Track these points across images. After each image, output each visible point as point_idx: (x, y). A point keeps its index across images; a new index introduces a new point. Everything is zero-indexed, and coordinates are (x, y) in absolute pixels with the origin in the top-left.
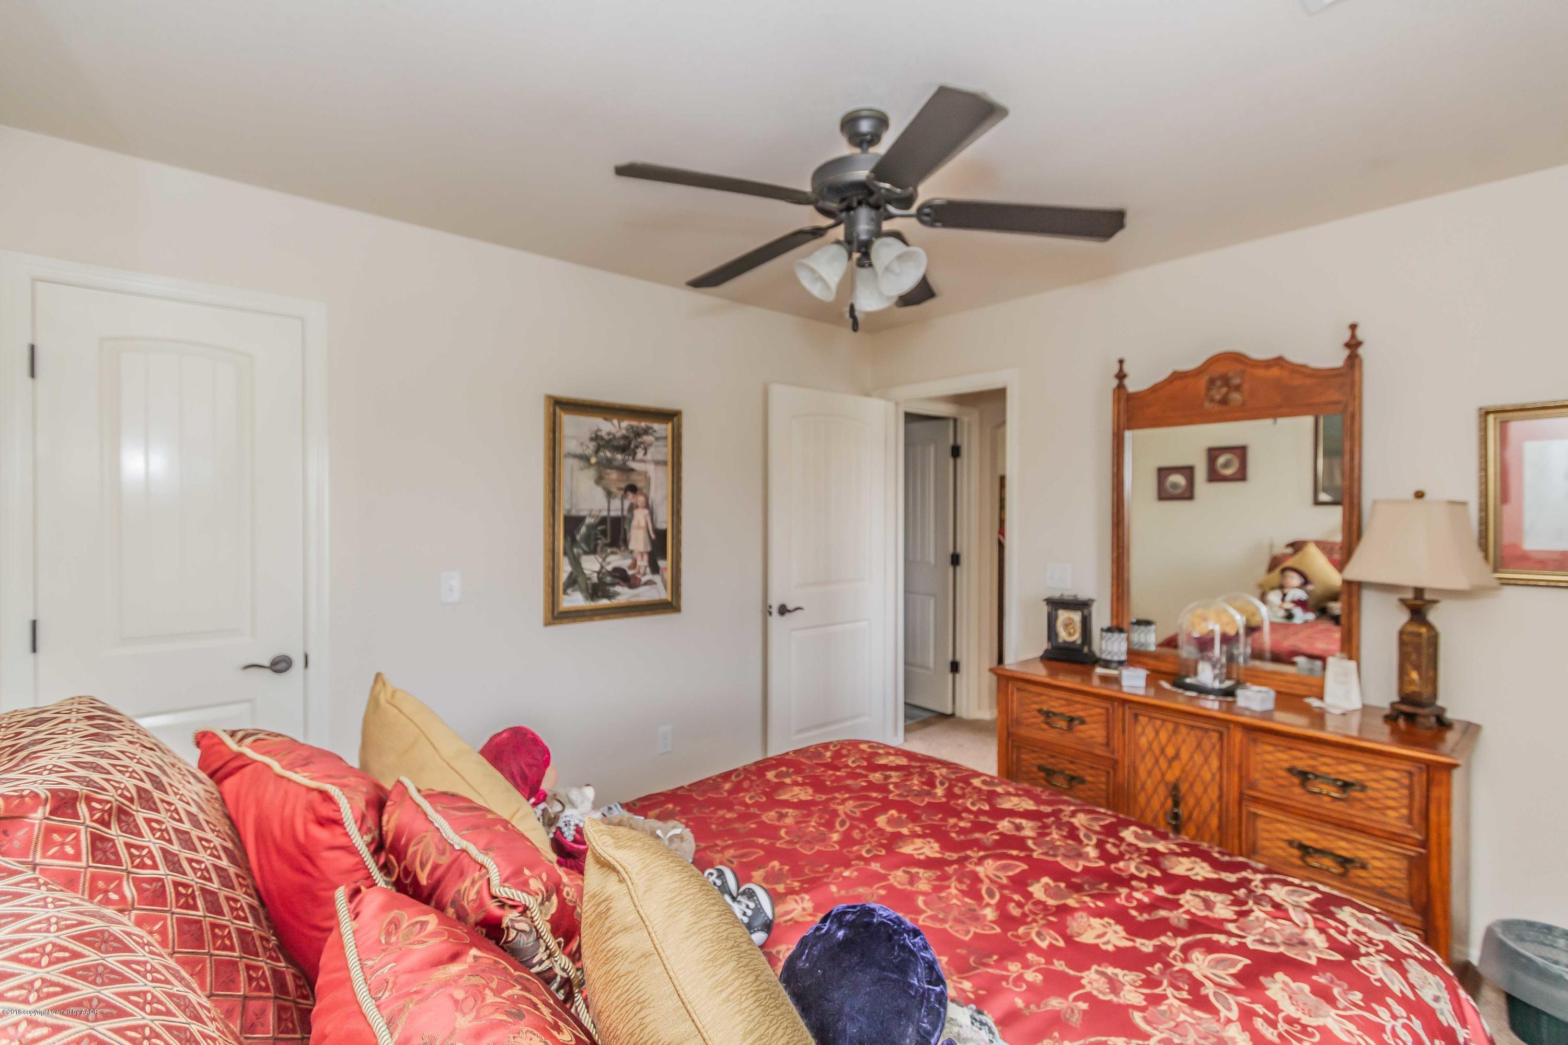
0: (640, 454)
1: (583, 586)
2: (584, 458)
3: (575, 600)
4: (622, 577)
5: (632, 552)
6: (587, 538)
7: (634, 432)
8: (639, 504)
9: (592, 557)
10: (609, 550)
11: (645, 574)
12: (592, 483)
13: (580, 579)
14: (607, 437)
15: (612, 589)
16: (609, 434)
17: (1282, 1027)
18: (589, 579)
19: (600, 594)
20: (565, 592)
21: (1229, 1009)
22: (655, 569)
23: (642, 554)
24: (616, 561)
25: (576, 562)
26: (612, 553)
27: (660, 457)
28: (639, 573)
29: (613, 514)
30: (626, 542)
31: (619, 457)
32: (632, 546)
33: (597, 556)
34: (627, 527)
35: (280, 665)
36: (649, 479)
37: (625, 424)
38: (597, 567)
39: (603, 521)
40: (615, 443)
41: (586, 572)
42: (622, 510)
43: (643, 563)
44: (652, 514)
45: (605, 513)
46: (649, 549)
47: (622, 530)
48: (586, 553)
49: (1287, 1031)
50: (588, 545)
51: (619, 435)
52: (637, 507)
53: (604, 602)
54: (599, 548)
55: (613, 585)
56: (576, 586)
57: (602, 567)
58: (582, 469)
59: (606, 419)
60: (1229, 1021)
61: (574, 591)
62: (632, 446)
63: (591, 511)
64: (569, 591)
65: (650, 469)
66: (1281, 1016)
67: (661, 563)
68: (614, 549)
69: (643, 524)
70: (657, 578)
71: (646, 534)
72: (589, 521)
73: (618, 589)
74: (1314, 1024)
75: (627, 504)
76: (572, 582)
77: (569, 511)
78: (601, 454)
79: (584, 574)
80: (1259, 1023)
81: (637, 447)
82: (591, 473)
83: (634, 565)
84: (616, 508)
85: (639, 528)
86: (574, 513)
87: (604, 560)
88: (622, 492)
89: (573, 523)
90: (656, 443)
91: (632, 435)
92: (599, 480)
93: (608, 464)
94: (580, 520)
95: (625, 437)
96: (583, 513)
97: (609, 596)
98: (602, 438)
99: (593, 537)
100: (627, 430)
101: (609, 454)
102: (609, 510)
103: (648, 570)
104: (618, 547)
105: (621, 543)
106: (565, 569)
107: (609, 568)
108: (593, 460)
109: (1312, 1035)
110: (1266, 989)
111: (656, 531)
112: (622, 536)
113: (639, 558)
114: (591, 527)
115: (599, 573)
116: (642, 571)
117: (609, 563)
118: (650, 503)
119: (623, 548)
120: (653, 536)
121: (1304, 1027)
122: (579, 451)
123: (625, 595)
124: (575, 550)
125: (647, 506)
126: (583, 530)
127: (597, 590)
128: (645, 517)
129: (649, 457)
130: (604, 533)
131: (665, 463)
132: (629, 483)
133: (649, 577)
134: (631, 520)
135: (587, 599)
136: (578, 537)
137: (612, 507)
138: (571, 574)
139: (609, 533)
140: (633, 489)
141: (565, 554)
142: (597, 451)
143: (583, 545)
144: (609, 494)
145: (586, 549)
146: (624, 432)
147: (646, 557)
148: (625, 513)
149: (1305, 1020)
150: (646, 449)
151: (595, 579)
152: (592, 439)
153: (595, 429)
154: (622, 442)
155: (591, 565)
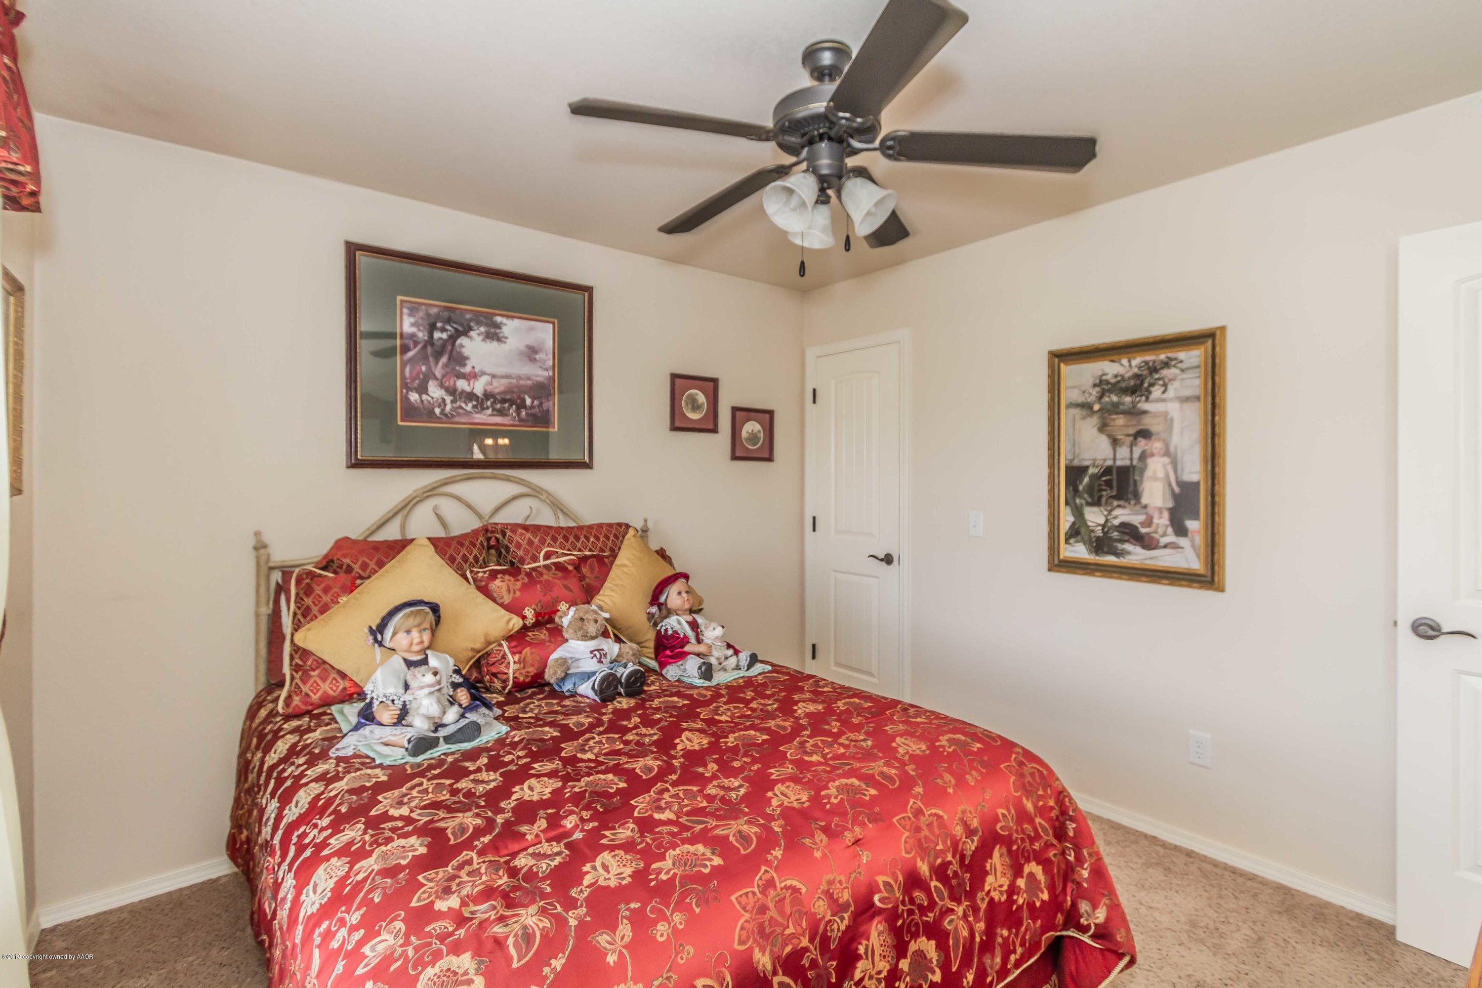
0: (1156, 392)
1: (1086, 538)
2: (1086, 406)
3: (1079, 551)
4: (1131, 533)
5: (1145, 507)
6: (1090, 489)
7: (1149, 368)
8: (1155, 451)
9: (1095, 509)
10: (1115, 503)
11: (1164, 535)
12: (1095, 431)
13: (1083, 530)
14: (1113, 381)
15: (1120, 546)
16: (1116, 376)
17: (388, 834)
18: (1093, 531)
19: (1105, 549)
20: (1067, 541)
21: (419, 815)
22: (1181, 531)
23: (1160, 510)
24: (1123, 515)
25: (1078, 513)
26: (1119, 506)
27: (1188, 392)
28: (1156, 532)
29: (1119, 463)
30: (1137, 496)
31: (1128, 399)
32: (1144, 500)
33: (1102, 508)
34: (1137, 478)
35: (888, 559)
36: (1172, 419)
37: (1137, 361)
38: (1102, 521)
39: (1108, 471)
40: (1123, 385)
41: (1090, 524)
42: (1131, 459)
43: (1162, 521)
44: (1174, 463)
45: (1109, 463)
46: (1170, 504)
47: (1132, 482)
48: (1089, 504)
49: (383, 833)
50: (1091, 495)
51: (1127, 376)
52: (1152, 455)
53: (1111, 559)
54: (1103, 500)
55: (1122, 541)
56: (1079, 538)
57: (1107, 521)
58: (1084, 418)
59: (1112, 361)
60: (412, 811)
61: (1077, 542)
62: (1146, 385)
63: (1095, 460)
64: (1072, 541)
65: (1173, 409)
66: (396, 837)
67: (1192, 525)
68: (1121, 503)
69: (1161, 474)
70: (1183, 541)
71: (1166, 486)
72: (1091, 471)
73: (1128, 547)
74: (376, 850)
75: (1137, 452)
76: (1074, 533)
77: (1072, 461)
78: (1106, 399)
79: (1088, 527)
80: (400, 824)
81: (1152, 385)
82: (1095, 420)
83: (1149, 522)
84: (1123, 457)
85: (1155, 479)
86: (1076, 463)
87: (1110, 512)
88: (1131, 439)
89: (1075, 473)
90: (1184, 376)
91: (1145, 373)
92: (1103, 428)
93: (1115, 409)
94: (1083, 470)
95: (1136, 376)
96: (1086, 463)
97: (1117, 554)
98: (1108, 382)
99: (1096, 489)
100: (1140, 368)
101: (1115, 398)
102: (1115, 459)
103: (1170, 530)
104: (1127, 500)
105: (1130, 496)
106: (1067, 519)
107: (1116, 522)
108: (1096, 407)
109: (370, 845)
110: (418, 838)
111: (1181, 484)
112: (1131, 488)
113: (1156, 515)
114: (1093, 477)
115: (1104, 526)
116: (1160, 530)
117: (1115, 517)
118: (1172, 449)
119: (1132, 502)
120: (1177, 490)
121: (379, 845)
122: (1081, 399)
123: (1136, 555)
124: (1078, 501)
125: (1167, 453)
126: (1086, 480)
127: (1101, 545)
128: (1165, 466)
129: (1171, 393)
130: (1109, 483)
131: (1198, 398)
132: (1141, 427)
133: (1171, 538)
134: (1143, 470)
135: (1090, 552)
136: (1081, 488)
137: (1118, 456)
138: (1074, 524)
139: (1115, 484)
140: (1144, 434)
141: (1067, 503)
142: (1101, 397)
143: (1086, 496)
144: (1115, 442)
145: (1089, 500)
146: (1136, 370)
147: (1166, 515)
148: (1135, 462)
149: (383, 848)
150: (1165, 385)
151: (1099, 533)
152: (1095, 385)
153: (1100, 373)
154: (1132, 383)
155: (1094, 517)
